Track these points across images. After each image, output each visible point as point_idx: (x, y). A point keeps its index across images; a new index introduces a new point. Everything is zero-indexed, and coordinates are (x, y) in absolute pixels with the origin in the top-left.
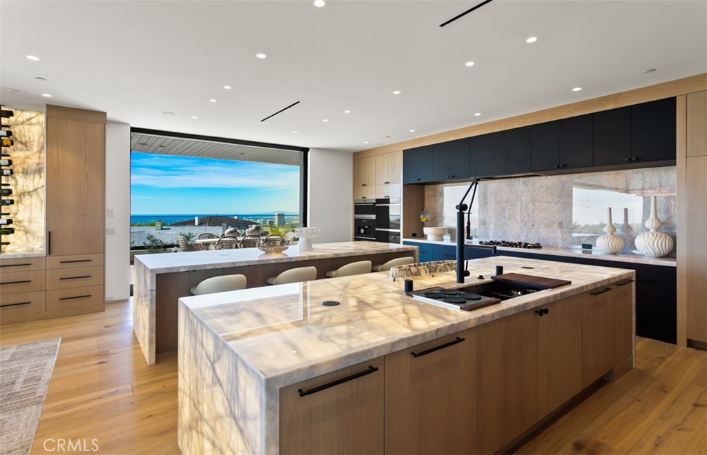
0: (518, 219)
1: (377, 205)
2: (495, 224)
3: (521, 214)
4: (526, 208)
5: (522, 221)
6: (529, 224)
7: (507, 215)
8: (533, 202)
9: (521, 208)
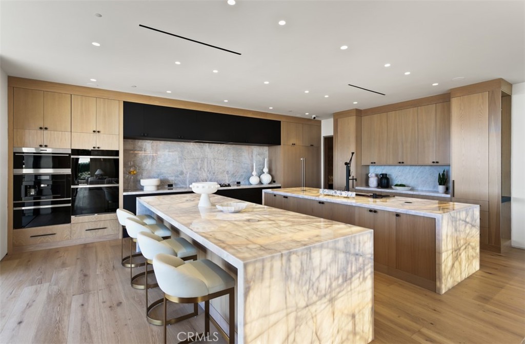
0: (206, 170)
1: (72, 157)
2: (190, 173)
3: (207, 167)
4: (210, 163)
5: (208, 171)
6: (212, 173)
7: (199, 167)
8: (214, 159)
9: (207, 163)
